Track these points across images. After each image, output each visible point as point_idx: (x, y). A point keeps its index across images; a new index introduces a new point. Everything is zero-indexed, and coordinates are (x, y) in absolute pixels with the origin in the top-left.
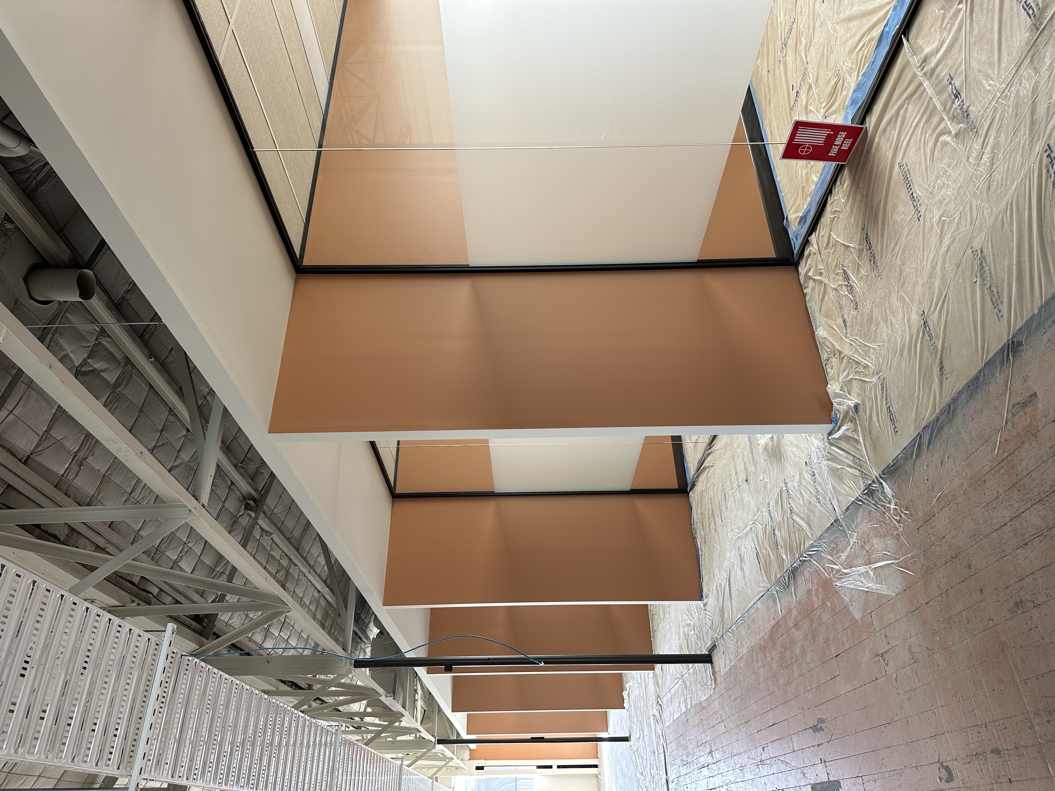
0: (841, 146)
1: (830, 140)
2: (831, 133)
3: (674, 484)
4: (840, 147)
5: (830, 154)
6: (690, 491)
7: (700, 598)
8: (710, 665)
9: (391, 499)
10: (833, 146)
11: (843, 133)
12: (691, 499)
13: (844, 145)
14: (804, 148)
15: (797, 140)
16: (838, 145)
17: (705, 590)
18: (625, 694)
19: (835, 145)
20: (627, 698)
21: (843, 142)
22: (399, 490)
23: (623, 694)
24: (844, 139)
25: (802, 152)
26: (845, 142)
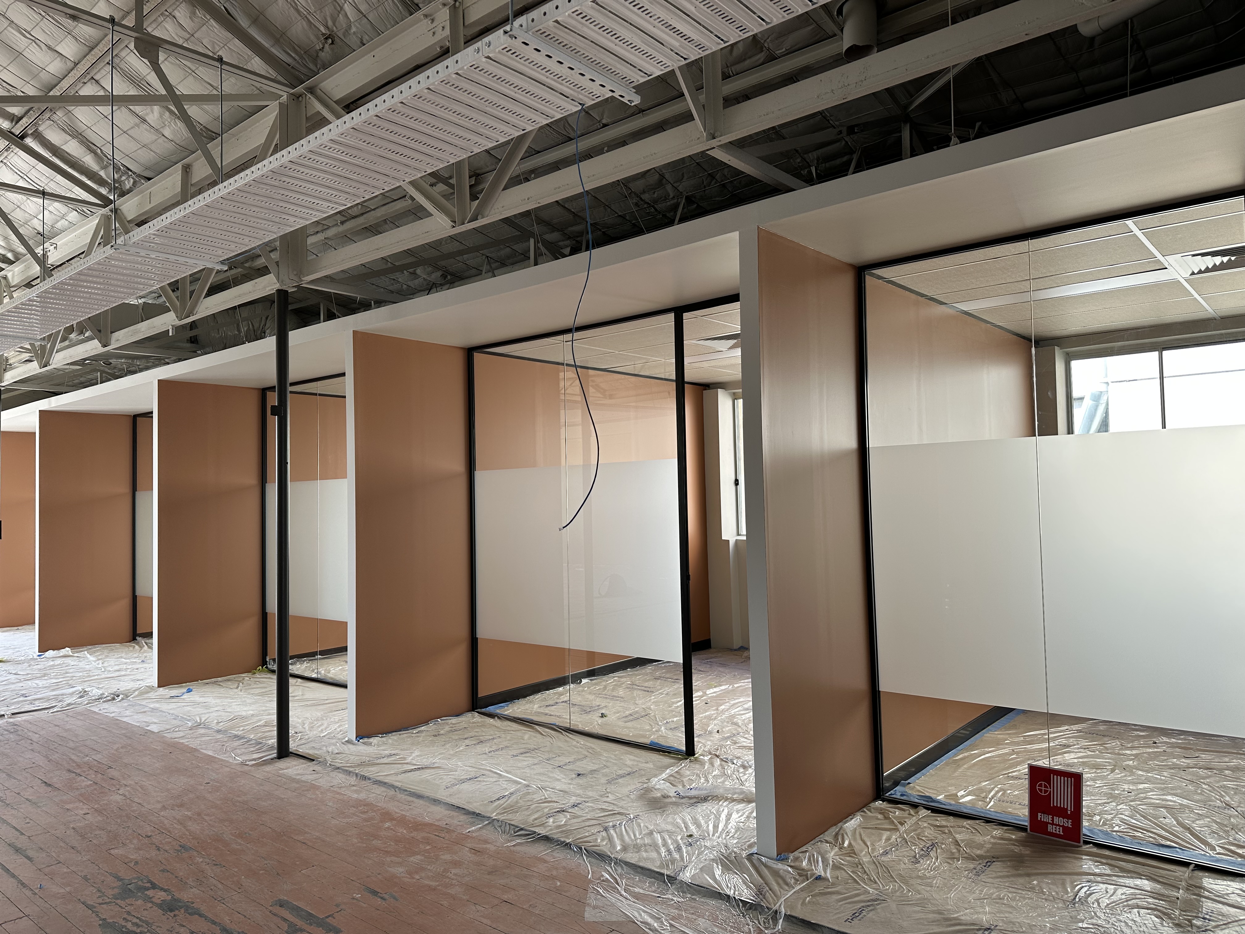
0: (1053, 824)
1: (1061, 812)
2: (1069, 813)
3: (483, 692)
4: (1050, 824)
5: (1039, 814)
6: (477, 712)
7: (360, 736)
8: (275, 755)
9: (467, 347)
10: (1050, 816)
11: (1070, 823)
12: (469, 715)
13: (1054, 826)
14: (1046, 786)
15: (1055, 779)
16: (1053, 820)
17: (374, 740)
18: (67, 651)
19: (1053, 818)
20: (61, 654)
21: (1059, 825)
22: (478, 357)
23: (67, 649)
24: (1063, 826)
25: (1040, 785)
26: (1058, 827)
